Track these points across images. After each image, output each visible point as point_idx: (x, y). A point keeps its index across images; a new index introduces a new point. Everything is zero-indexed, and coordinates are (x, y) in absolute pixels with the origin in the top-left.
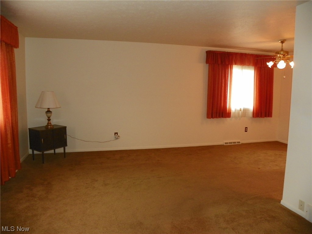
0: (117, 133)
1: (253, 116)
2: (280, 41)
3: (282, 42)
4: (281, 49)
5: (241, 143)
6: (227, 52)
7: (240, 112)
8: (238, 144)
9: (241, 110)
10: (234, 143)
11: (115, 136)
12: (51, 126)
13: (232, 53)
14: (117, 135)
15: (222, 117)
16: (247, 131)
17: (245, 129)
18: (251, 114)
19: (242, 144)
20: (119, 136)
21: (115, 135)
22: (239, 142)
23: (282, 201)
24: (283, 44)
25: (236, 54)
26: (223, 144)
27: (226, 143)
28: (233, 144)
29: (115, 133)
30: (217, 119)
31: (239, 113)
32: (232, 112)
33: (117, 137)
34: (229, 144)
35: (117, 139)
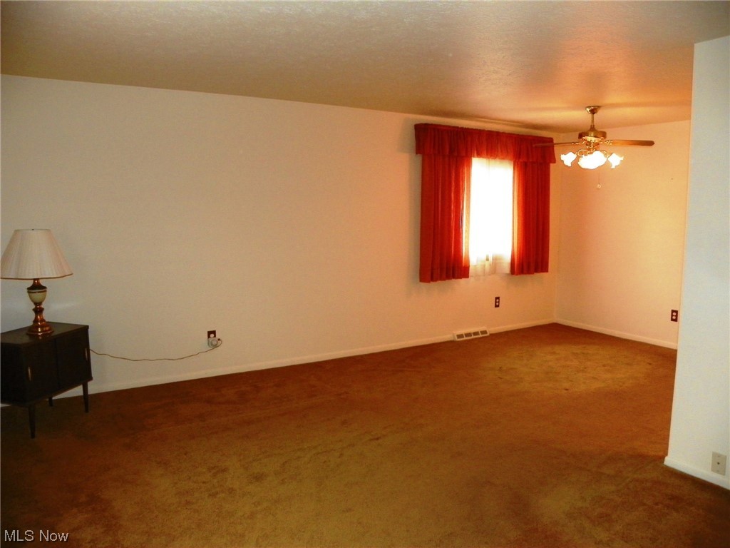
0: (214, 332)
1: (513, 271)
2: (588, 109)
3: (593, 112)
4: (589, 128)
5: (488, 334)
6: (462, 128)
7: (487, 264)
8: (483, 335)
9: (488, 260)
10: (476, 333)
11: (211, 340)
12: (47, 328)
13: (472, 129)
14: (215, 336)
15: (454, 277)
16: (498, 306)
17: (496, 302)
18: (507, 269)
19: (491, 335)
20: (219, 340)
21: (209, 337)
22: (484, 332)
23: (667, 458)
24: (595, 115)
25: (479, 133)
26: (452, 339)
27: (460, 336)
28: (473, 337)
29: (210, 333)
30: (444, 282)
31: (484, 266)
32: (471, 264)
33: (214, 343)
34: (465, 338)
35: (216, 346)
